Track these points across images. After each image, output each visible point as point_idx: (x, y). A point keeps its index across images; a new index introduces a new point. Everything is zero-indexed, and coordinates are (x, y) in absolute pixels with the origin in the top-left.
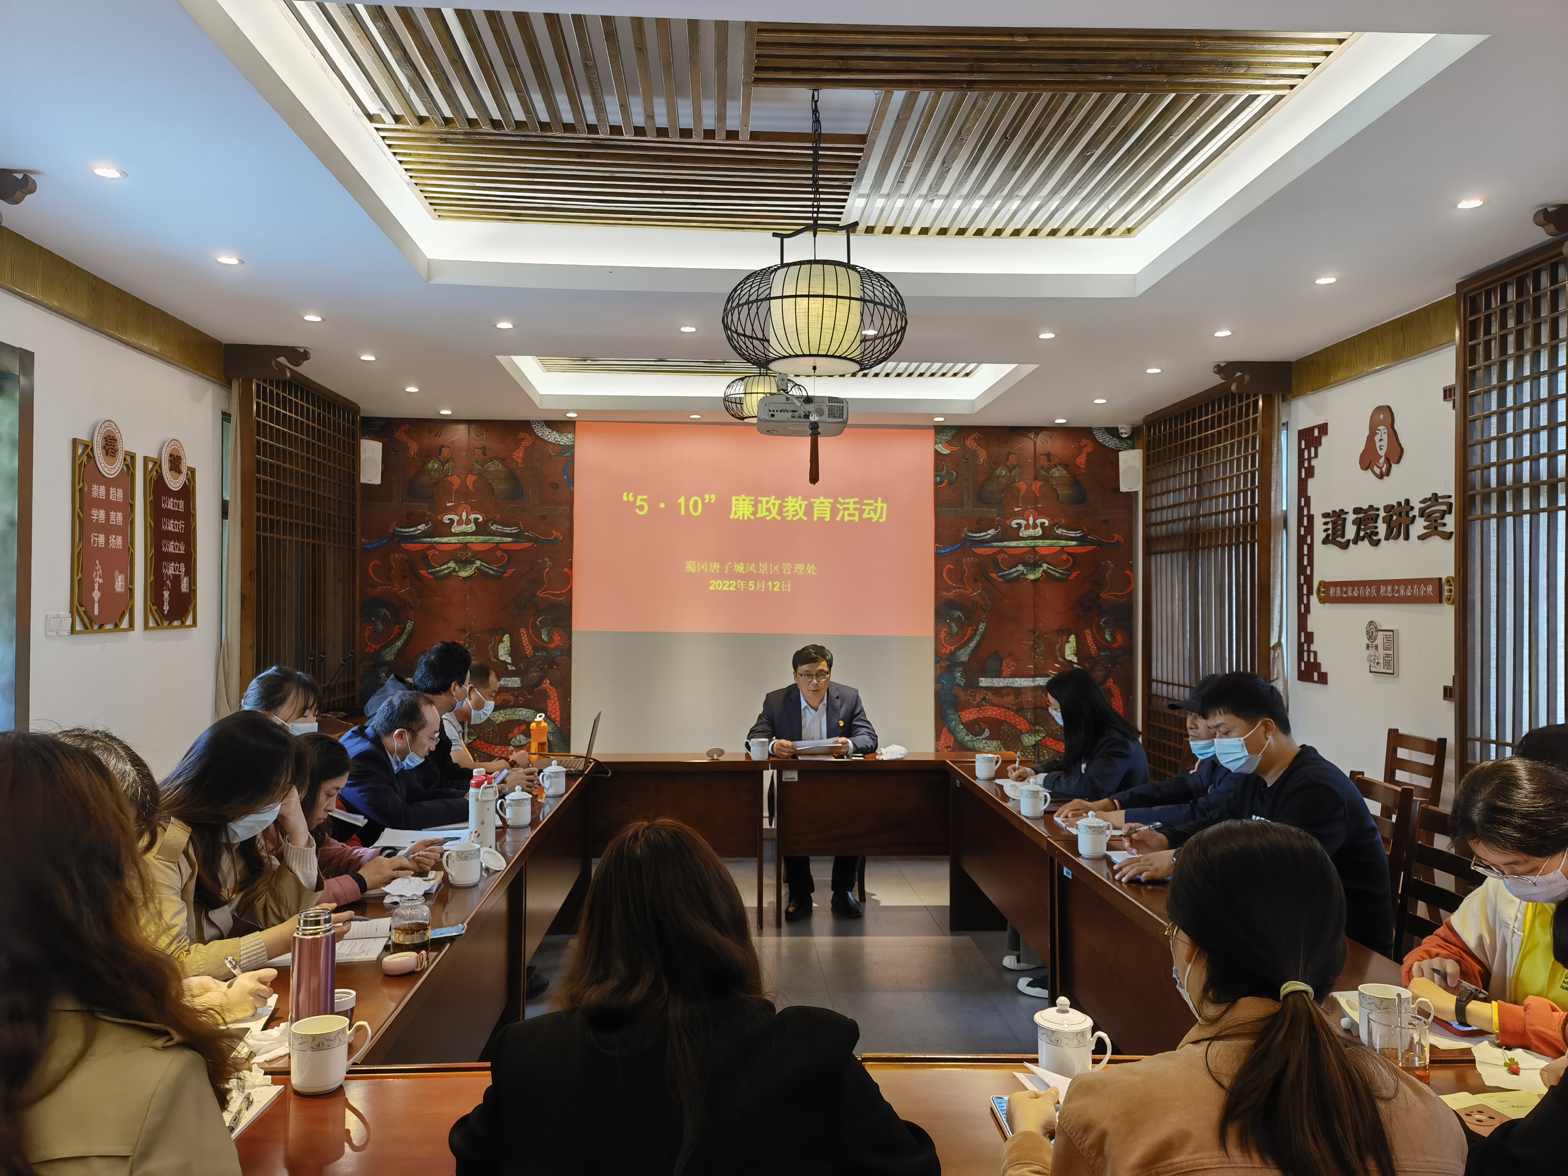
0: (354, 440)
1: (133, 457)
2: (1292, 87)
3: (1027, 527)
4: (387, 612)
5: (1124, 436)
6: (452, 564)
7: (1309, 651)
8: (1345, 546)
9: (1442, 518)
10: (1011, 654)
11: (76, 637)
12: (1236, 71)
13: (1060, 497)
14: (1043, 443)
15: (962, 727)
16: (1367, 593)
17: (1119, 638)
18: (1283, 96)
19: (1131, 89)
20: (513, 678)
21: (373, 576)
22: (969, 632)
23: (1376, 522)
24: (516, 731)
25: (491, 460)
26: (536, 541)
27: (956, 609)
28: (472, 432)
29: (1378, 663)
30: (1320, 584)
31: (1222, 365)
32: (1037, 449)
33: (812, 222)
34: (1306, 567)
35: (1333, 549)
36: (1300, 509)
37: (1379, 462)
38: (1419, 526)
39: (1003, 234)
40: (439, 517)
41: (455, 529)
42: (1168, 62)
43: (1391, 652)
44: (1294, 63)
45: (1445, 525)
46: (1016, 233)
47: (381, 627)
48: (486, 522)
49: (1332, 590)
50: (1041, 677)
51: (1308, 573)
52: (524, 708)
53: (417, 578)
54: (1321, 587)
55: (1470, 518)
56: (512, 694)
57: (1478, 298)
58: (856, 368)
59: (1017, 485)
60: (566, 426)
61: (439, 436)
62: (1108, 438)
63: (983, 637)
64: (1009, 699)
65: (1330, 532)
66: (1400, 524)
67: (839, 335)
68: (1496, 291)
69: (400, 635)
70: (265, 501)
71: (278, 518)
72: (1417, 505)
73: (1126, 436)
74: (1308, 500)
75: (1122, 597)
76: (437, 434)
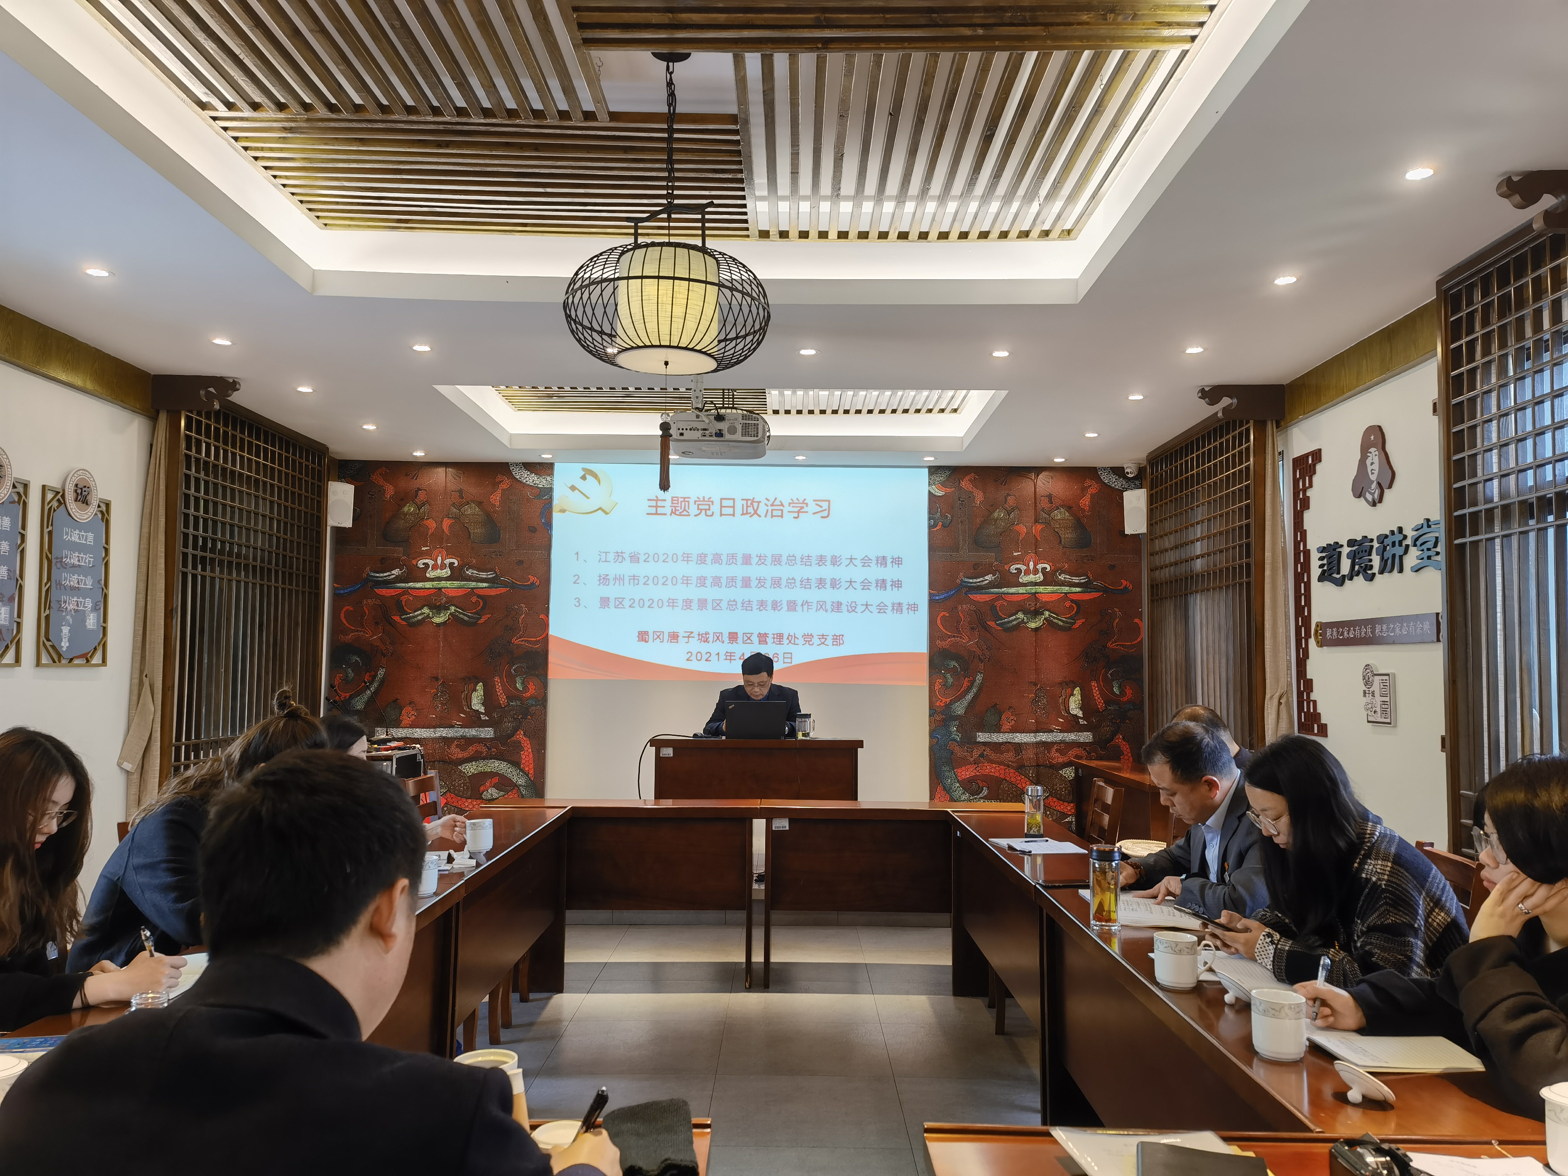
0: (320, 480)
1: (26, 486)
3: (1027, 572)
4: (358, 659)
5: (1130, 476)
6: (426, 610)
7: (1309, 700)
8: (1340, 582)
9: (1435, 546)
10: (1010, 707)
13: (1063, 541)
14: (1044, 484)
15: (958, 785)
16: (1363, 633)
17: (1129, 691)
18: (1187, 52)
20: (486, 729)
21: (344, 622)
22: (966, 684)
23: (1370, 554)
24: (487, 785)
25: (468, 503)
26: (513, 586)
27: (953, 660)
28: (449, 475)
29: (1375, 712)
30: (1317, 626)
31: (1207, 389)
32: (1037, 490)
34: (1304, 607)
35: (1328, 586)
36: (1296, 544)
38: (1412, 559)
39: (929, 238)
40: (414, 562)
41: (430, 574)
43: (1387, 699)
45: (1438, 553)
46: (943, 236)
47: (351, 674)
48: (461, 567)
49: (1329, 632)
50: (1044, 732)
51: (1306, 614)
52: (497, 759)
53: (390, 624)
54: (1318, 629)
55: (1457, 542)
56: (485, 745)
57: (1459, 294)
58: (713, 365)
59: (1016, 528)
60: (545, 468)
61: (416, 479)
62: (1114, 478)
63: (980, 689)
64: (1009, 756)
65: (1325, 568)
66: (1394, 556)
67: (691, 325)
68: (1476, 285)
69: (371, 683)
70: (195, 538)
71: (212, 556)
72: (1410, 533)
73: (1132, 476)
74: (1304, 534)
75: (1131, 647)
76: (414, 476)
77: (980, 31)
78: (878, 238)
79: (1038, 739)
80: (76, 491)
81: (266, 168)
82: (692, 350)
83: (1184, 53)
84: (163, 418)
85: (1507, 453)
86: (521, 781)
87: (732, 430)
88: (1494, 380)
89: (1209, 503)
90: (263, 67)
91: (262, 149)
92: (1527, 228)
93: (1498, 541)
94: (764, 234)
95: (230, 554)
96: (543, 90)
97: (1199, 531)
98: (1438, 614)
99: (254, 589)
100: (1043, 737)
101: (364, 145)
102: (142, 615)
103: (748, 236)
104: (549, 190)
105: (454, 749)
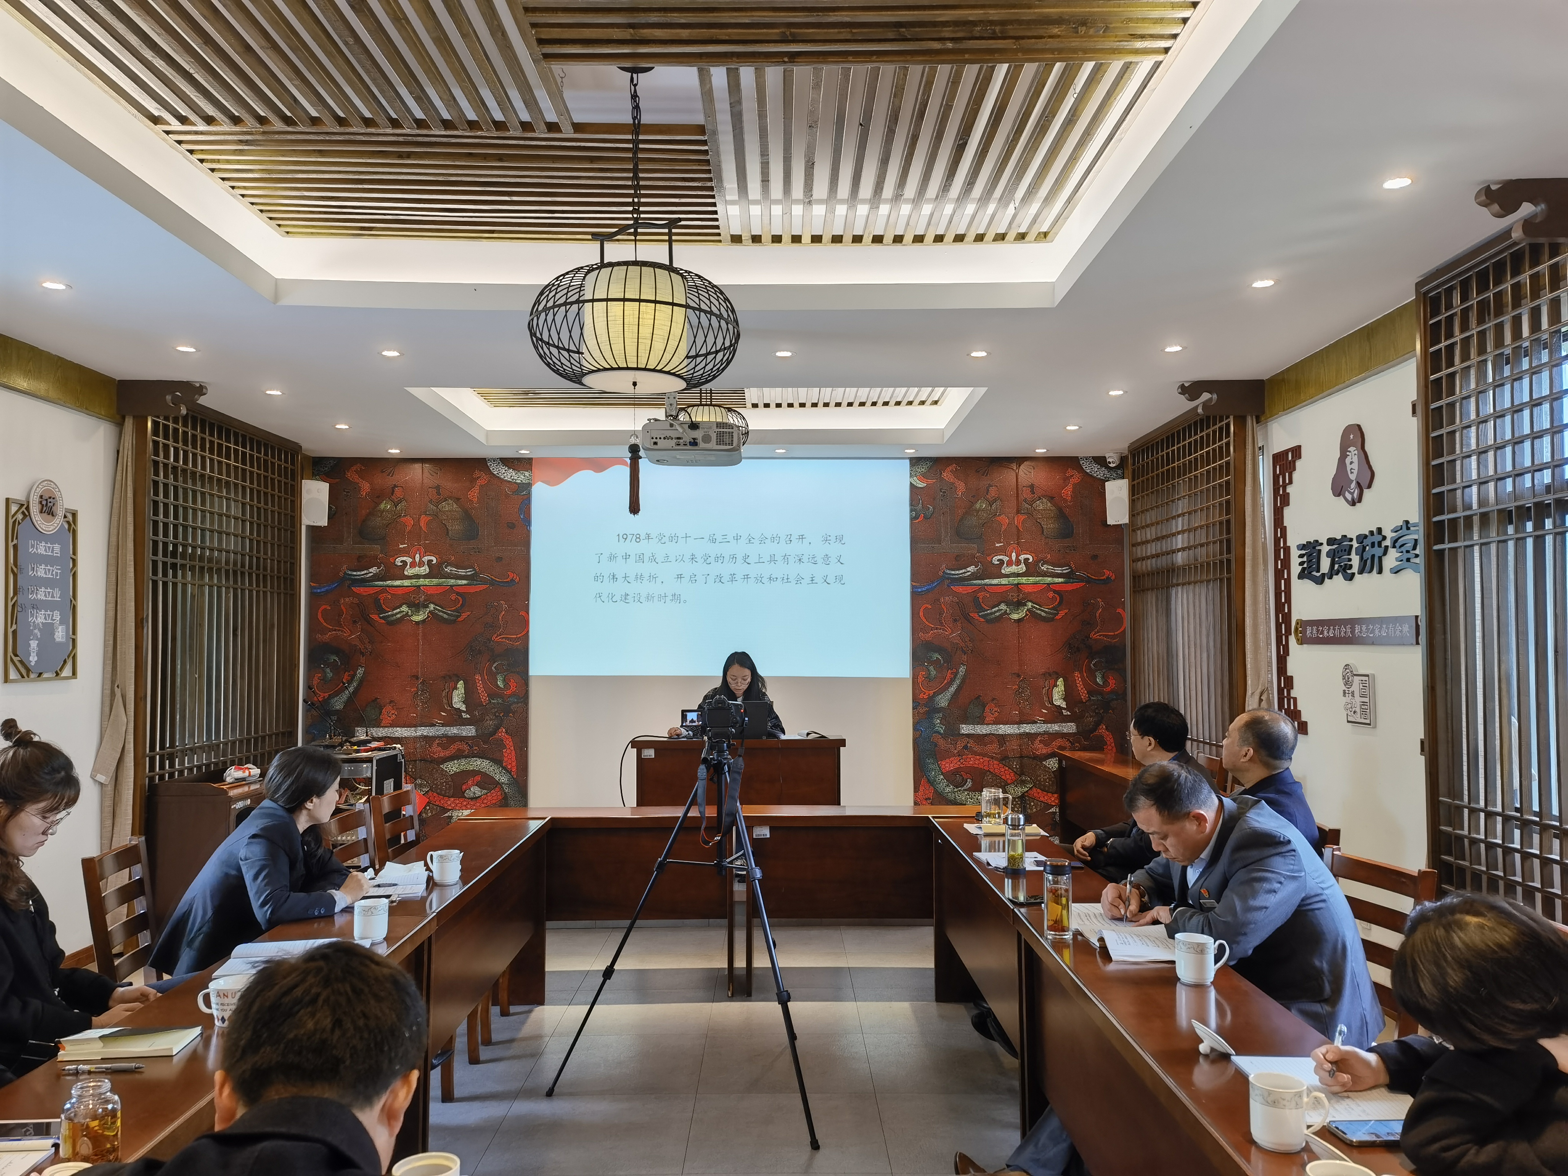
0: (293, 479)
3: (1010, 563)
4: (337, 659)
5: (1112, 465)
6: (404, 608)
7: (1289, 697)
8: (1320, 581)
9: (1414, 548)
10: (993, 699)
12: (1092, 31)
13: (1046, 531)
14: (1026, 475)
15: (942, 777)
16: (1342, 633)
17: (1112, 682)
18: (1161, 63)
20: (468, 727)
21: (322, 622)
22: (949, 675)
23: (1349, 554)
24: (470, 782)
25: (446, 500)
26: (492, 583)
27: (936, 652)
28: (426, 471)
29: (1355, 712)
30: (1297, 623)
31: (1187, 385)
32: (1019, 480)
34: (1284, 604)
35: (1308, 584)
36: (1277, 541)
38: (1391, 559)
39: (903, 242)
40: (391, 560)
41: (409, 571)
43: (1367, 700)
44: (1160, 19)
45: (1417, 556)
46: (918, 239)
47: (330, 675)
48: (440, 564)
49: (1309, 629)
50: (1028, 724)
51: (1286, 611)
52: (480, 758)
53: (368, 623)
54: (1299, 626)
55: (1436, 547)
56: (467, 743)
57: (1438, 297)
58: (682, 385)
59: (998, 518)
60: (523, 464)
61: (392, 476)
62: (1096, 467)
63: (963, 681)
64: (993, 748)
65: (1305, 566)
66: (1373, 556)
67: (658, 346)
68: (1456, 288)
69: (350, 682)
70: (165, 545)
71: (184, 562)
72: (1390, 535)
73: (1114, 465)
74: (1284, 530)
75: (1114, 637)
76: (390, 473)
77: (950, 45)
78: (853, 242)
79: (1022, 731)
80: (41, 502)
81: (223, 179)
82: (661, 371)
83: (1158, 65)
84: (129, 423)
85: (1487, 460)
86: (504, 779)
87: (707, 439)
88: (1473, 385)
89: (1189, 496)
90: (215, 83)
91: (218, 161)
92: (1506, 234)
93: (1476, 549)
94: (736, 239)
95: (201, 557)
96: (504, 102)
97: (1179, 524)
98: (1417, 617)
99: (227, 593)
100: (1027, 728)
101: (323, 156)
102: (112, 625)
103: (720, 241)
104: (515, 198)
105: (435, 748)
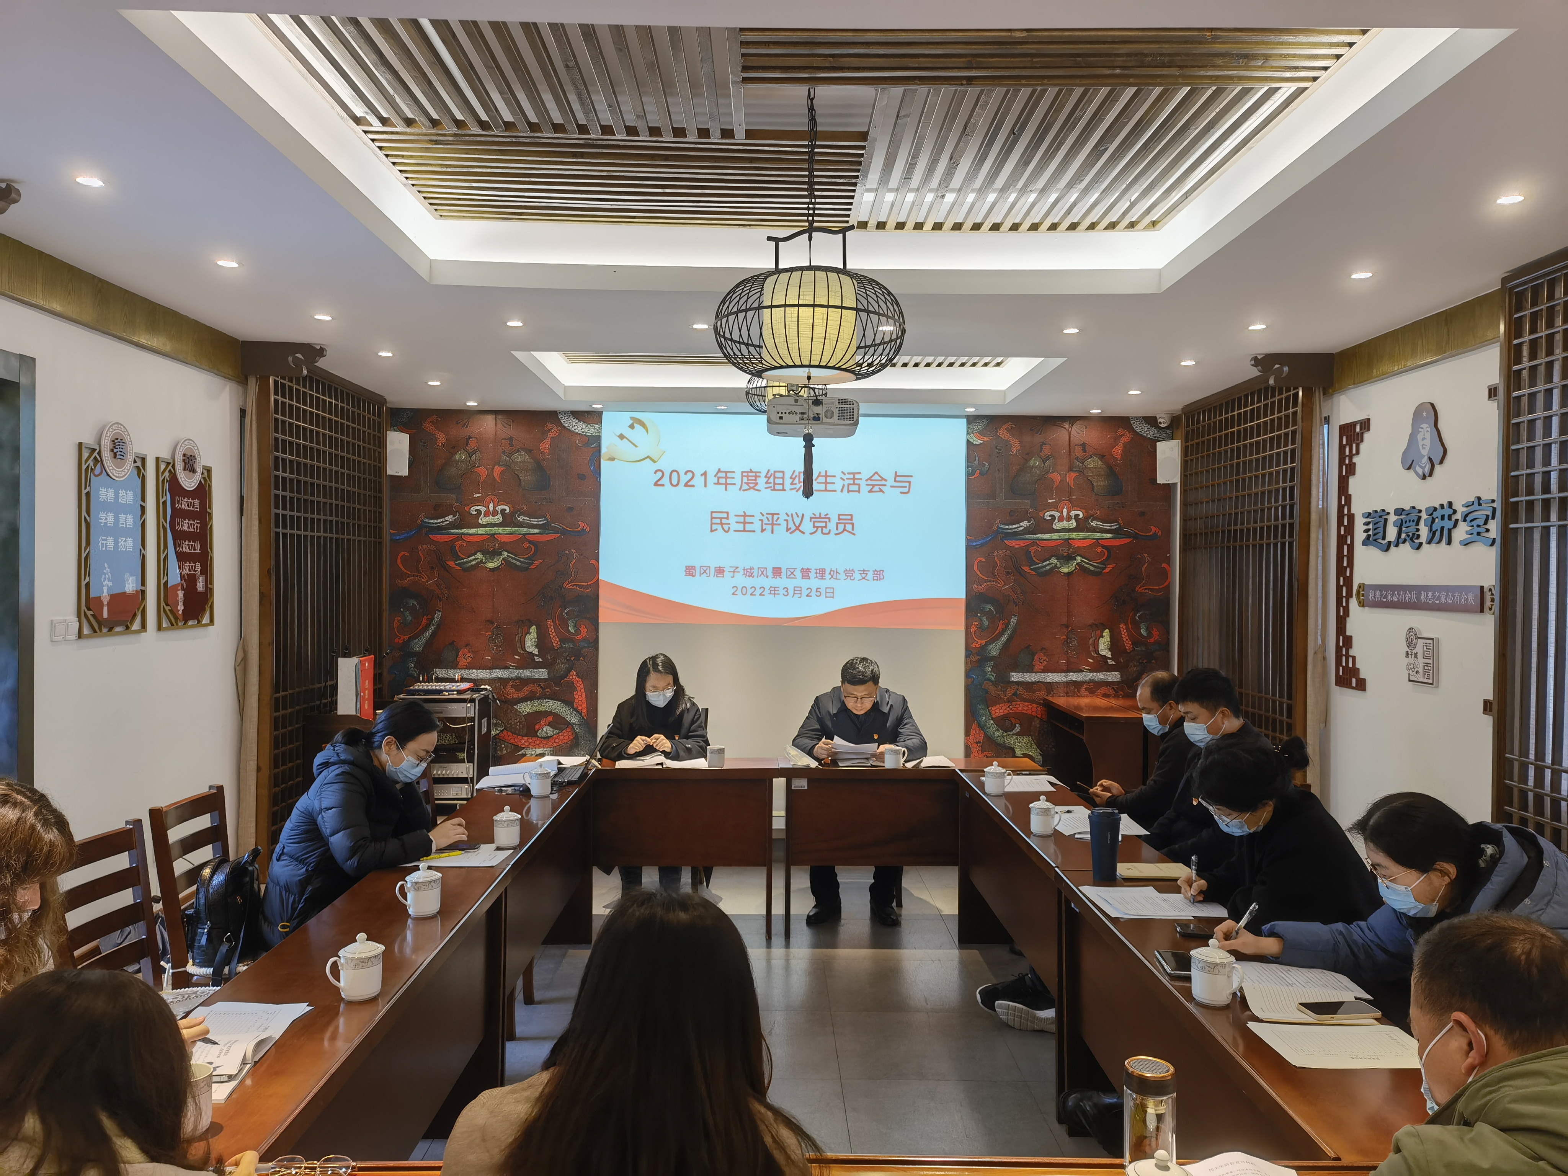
0: (380, 431)
1: (143, 460)
2: (1315, 79)
3: (1061, 519)
4: (415, 603)
5: (1162, 425)
6: (479, 556)
7: (1347, 656)
8: (1386, 548)
9: (1486, 523)
10: (1043, 649)
11: (84, 642)
12: (1253, 63)
13: (1096, 488)
14: (1078, 433)
15: (992, 722)
16: (1407, 598)
17: (1155, 633)
18: (1306, 89)
19: (1143, 83)
20: (540, 670)
21: (402, 568)
22: (1001, 626)
23: (1417, 524)
24: (542, 723)
25: (518, 451)
26: (563, 532)
27: (988, 603)
28: (499, 422)
29: (1417, 672)
30: (1360, 587)
31: (1259, 357)
32: (1072, 439)
33: (807, 224)
34: (1346, 568)
35: (1373, 550)
36: (1340, 508)
37: (1421, 462)
38: (1461, 532)
39: (1020, 229)
40: (466, 508)
41: (483, 520)
42: (1179, 54)
43: (1430, 661)
44: (1316, 55)
45: (1488, 530)
46: (1034, 227)
47: (409, 618)
48: (513, 513)
49: (1372, 593)
50: (1074, 672)
51: (1348, 574)
52: (551, 699)
53: (445, 569)
54: (1360, 590)
56: (540, 685)
57: (1523, 294)
59: (1050, 475)
60: (592, 416)
61: (468, 426)
62: (1146, 427)
63: (1015, 631)
64: (1039, 695)
66: (1442, 528)
68: (1542, 287)
69: (429, 626)
70: (284, 498)
71: (298, 514)
72: (1461, 510)
73: (1165, 426)
74: (1349, 498)
75: (1159, 590)
76: (465, 424)
77: (1118, 71)
78: (972, 229)
79: (1069, 679)
81: (401, 171)
83: (1302, 90)
84: (253, 382)
86: (574, 719)
87: (829, 414)
91: (403, 156)
93: (1554, 530)
94: (863, 225)
98: (1485, 587)
99: (331, 543)
100: (1074, 677)
105: (509, 689)
